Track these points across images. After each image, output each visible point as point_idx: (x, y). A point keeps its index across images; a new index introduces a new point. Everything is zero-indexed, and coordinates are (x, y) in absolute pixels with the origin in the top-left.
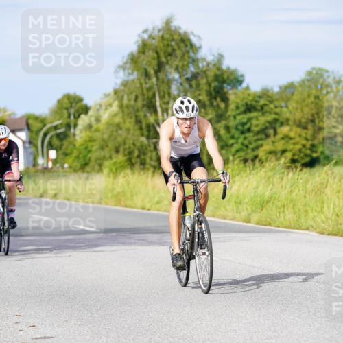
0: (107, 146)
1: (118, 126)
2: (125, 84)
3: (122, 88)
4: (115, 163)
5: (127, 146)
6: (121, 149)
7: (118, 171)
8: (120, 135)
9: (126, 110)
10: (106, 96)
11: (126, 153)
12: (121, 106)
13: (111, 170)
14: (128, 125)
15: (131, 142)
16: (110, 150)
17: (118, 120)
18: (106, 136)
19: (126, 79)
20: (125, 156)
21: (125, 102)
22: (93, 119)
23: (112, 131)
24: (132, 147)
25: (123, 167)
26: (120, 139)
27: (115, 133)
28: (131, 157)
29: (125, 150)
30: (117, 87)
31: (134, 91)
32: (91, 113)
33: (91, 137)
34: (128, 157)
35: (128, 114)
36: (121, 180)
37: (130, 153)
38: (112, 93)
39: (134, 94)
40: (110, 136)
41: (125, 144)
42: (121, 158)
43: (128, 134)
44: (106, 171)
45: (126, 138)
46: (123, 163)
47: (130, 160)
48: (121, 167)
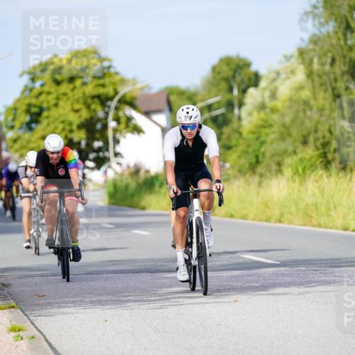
0: (290, 135)
1: (306, 103)
2: (315, 41)
3: (311, 47)
4: (301, 160)
5: (320, 134)
6: (311, 139)
7: (308, 172)
8: (310, 118)
9: (316, 79)
10: (287, 58)
11: (318, 144)
12: (310, 75)
13: (296, 172)
14: (321, 102)
15: (327, 127)
16: (294, 141)
17: (306, 94)
18: (287, 120)
19: (317, 32)
20: (318, 149)
21: (316, 66)
22: (267, 94)
23: (297, 112)
24: (328, 135)
25: (313, 167)
26: (308, 124)
27: (301, 115)
28: (326, 150)
29: (316, 140)
30: (304, 45)
31: (329, 51)
32: (263, 84)
33: (265, 121)
34: (321, 151)
35: (321, 85)
36: (311, 186)
37: (325, 144)
38: (296, 54)
39: (330, 55)
40: (293, 121)
41: (316, 131)
42: (310, 152)
43: (321, 115)
44: (288, 172)
45: (318, 122)
46: (313, 160)
47: (325, 155)
48: (311, 166)
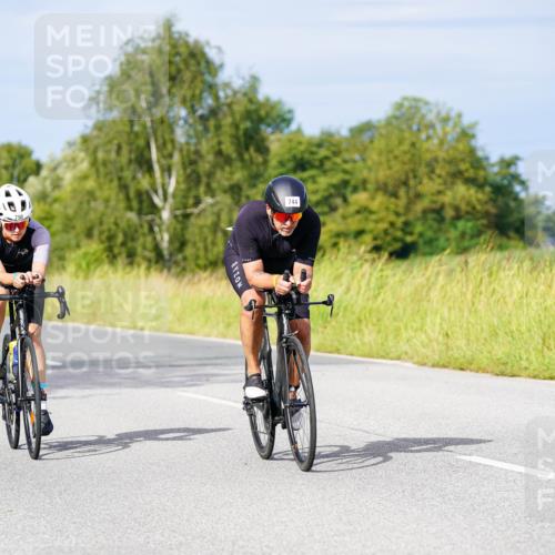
0: (74, 228)
1: (91, 195)
2: (99, 127)
3: (95, 133)
4: (86, 254)
5: (105, 227)
6: (96, 232)
7: (92, 267)
8: (95, 210)
9: (102, 169)
10: (70, 144)
11: (104, 237)
12: (94, 163)
13: (79, 266)
14: (106, 193)
15: (112, 220)
16: (77, 236)
17: (90, 184)
18: (70, 212)
19: (101, 118)
20: (102, 242)
21: (101, 155)
22: (48, 183)
23: (81, 203)
24: (113, 227)
25: (98, 261)
26: (92, 216)
27: (85, 206)
28: (112, 244)
29: (101, 233)
30: (88, 131)
31: (114, 138)
32: (44, 173)
33: (48, 213)
34: (106, 244)
35: (107, 174)
37: (111, 238)
38: (79, 140)
39: (116, 142)
40: (76, 212)
41: (101, 223)
42: (94, 247)
43: (107, 207)
44: (71, 268)
45: (103, 214)
46: (98, 254)
47: (110, 249)
48: (96, 260)
